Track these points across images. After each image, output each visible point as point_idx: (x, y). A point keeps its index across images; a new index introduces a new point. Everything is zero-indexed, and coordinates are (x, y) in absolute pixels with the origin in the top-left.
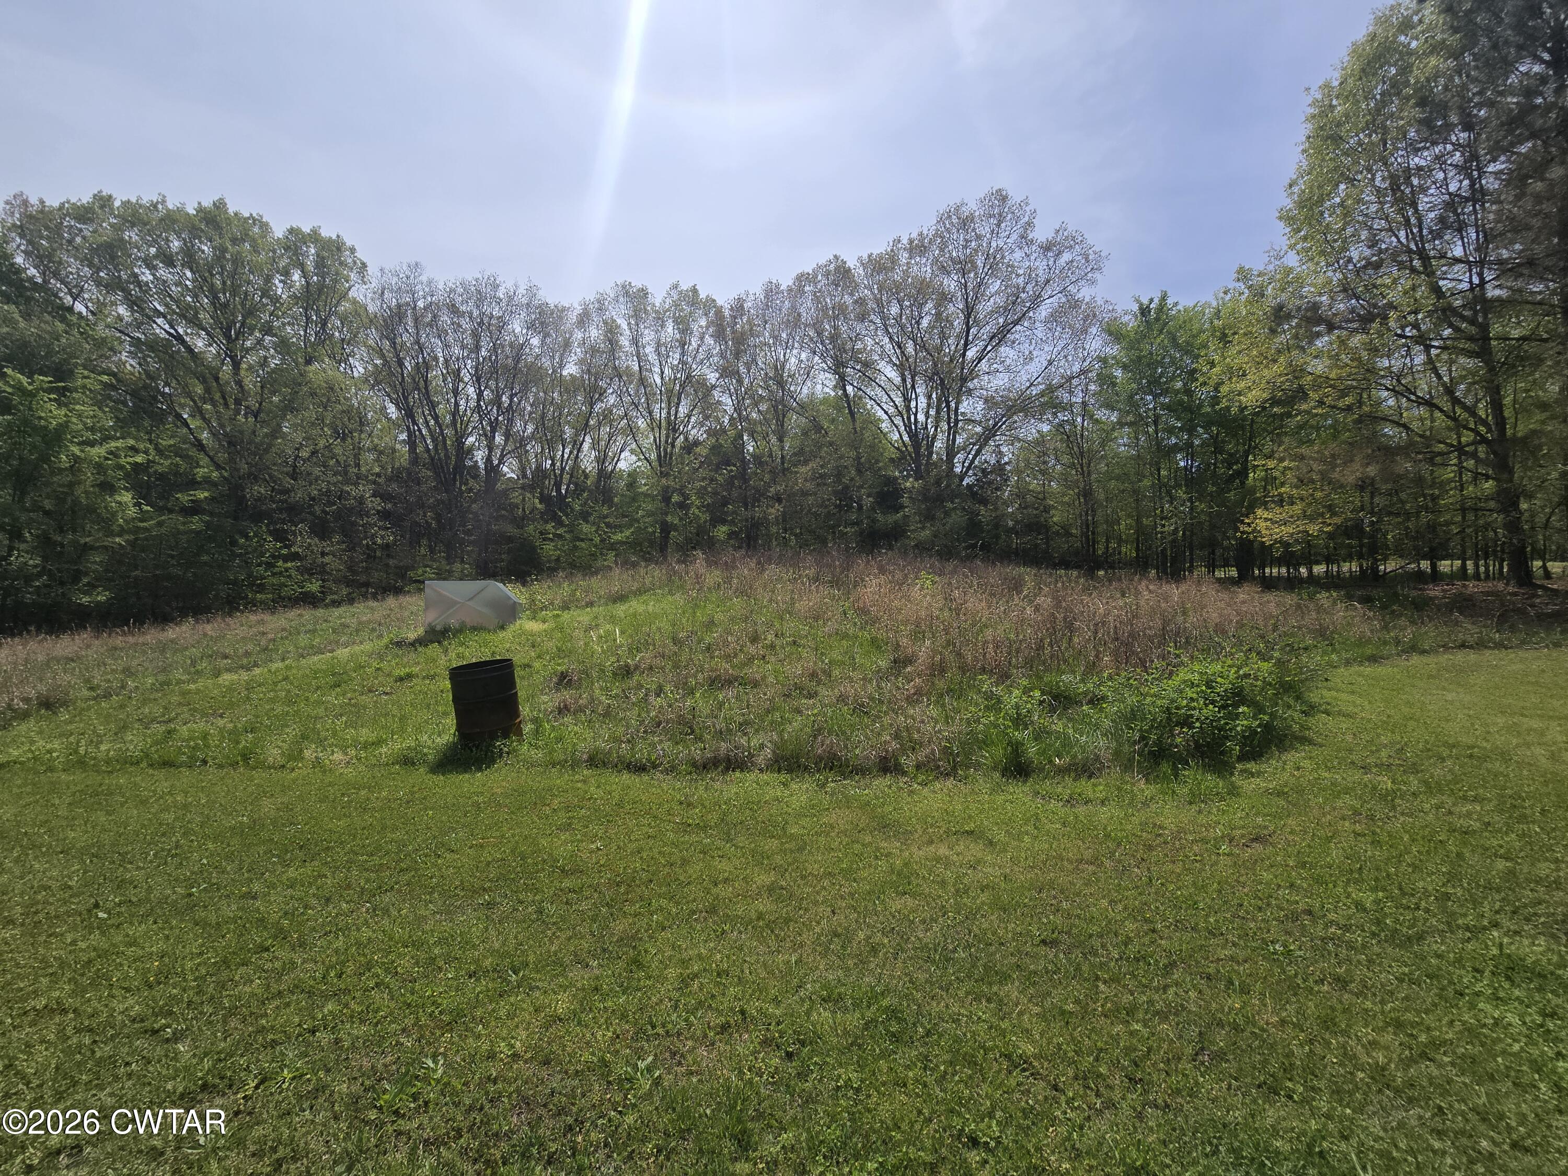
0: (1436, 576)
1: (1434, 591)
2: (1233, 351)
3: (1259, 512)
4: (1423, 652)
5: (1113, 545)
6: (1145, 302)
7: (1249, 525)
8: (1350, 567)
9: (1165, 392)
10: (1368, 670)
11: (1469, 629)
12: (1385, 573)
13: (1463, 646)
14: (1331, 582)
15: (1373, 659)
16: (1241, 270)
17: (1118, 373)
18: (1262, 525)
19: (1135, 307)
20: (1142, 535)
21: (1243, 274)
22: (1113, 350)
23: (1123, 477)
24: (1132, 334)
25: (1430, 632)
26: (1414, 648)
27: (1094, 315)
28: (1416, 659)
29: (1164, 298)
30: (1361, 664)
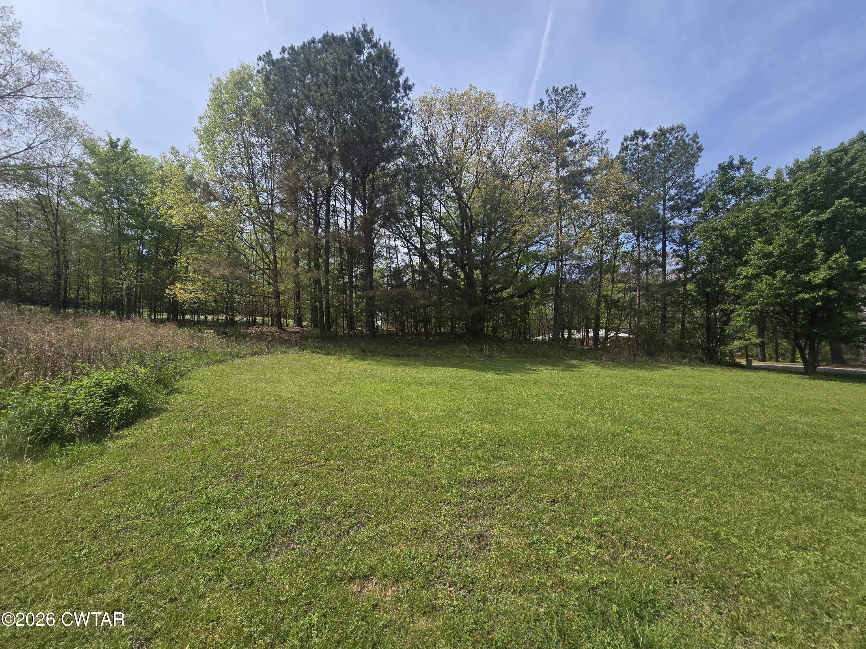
0: (254, 323)
1: (252, 330)
2: (168, 191)
3: (177, 284)
4: (240, 357)
5: (82, 292)
6: (115, 139)
7: (171, 290)
8: (222, 317)
9: (127, 201)
10: (215, 368)
11: (259, 346)
12: (237, 321)
13: (255, 354)
14: (214, 325)
15: (220, 362)
16: (173, 149)
17: (92, 177)
18: (177, 291)
19: (107, 139)
20: (105, 288)
21: (174, 152)
22: (89, 160)
23: (94, 247)
24: (103, 155)
25: (245, 348)
26: (238, 356)
27: (76, 130)
28: (237, 361)
29: (127, 142)
30: (213, 364)
